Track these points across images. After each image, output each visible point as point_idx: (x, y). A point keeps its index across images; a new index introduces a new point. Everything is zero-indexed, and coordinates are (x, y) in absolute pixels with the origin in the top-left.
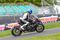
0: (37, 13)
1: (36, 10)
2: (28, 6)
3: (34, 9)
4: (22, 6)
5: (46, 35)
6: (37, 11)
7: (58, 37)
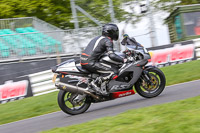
0: (59, 49)
1: (54, 41)
2: (30, 28)
3: (49, 38)
4: (7, 30)
5: (93, 121)
6: (59, 43)
7: (131, 127)
